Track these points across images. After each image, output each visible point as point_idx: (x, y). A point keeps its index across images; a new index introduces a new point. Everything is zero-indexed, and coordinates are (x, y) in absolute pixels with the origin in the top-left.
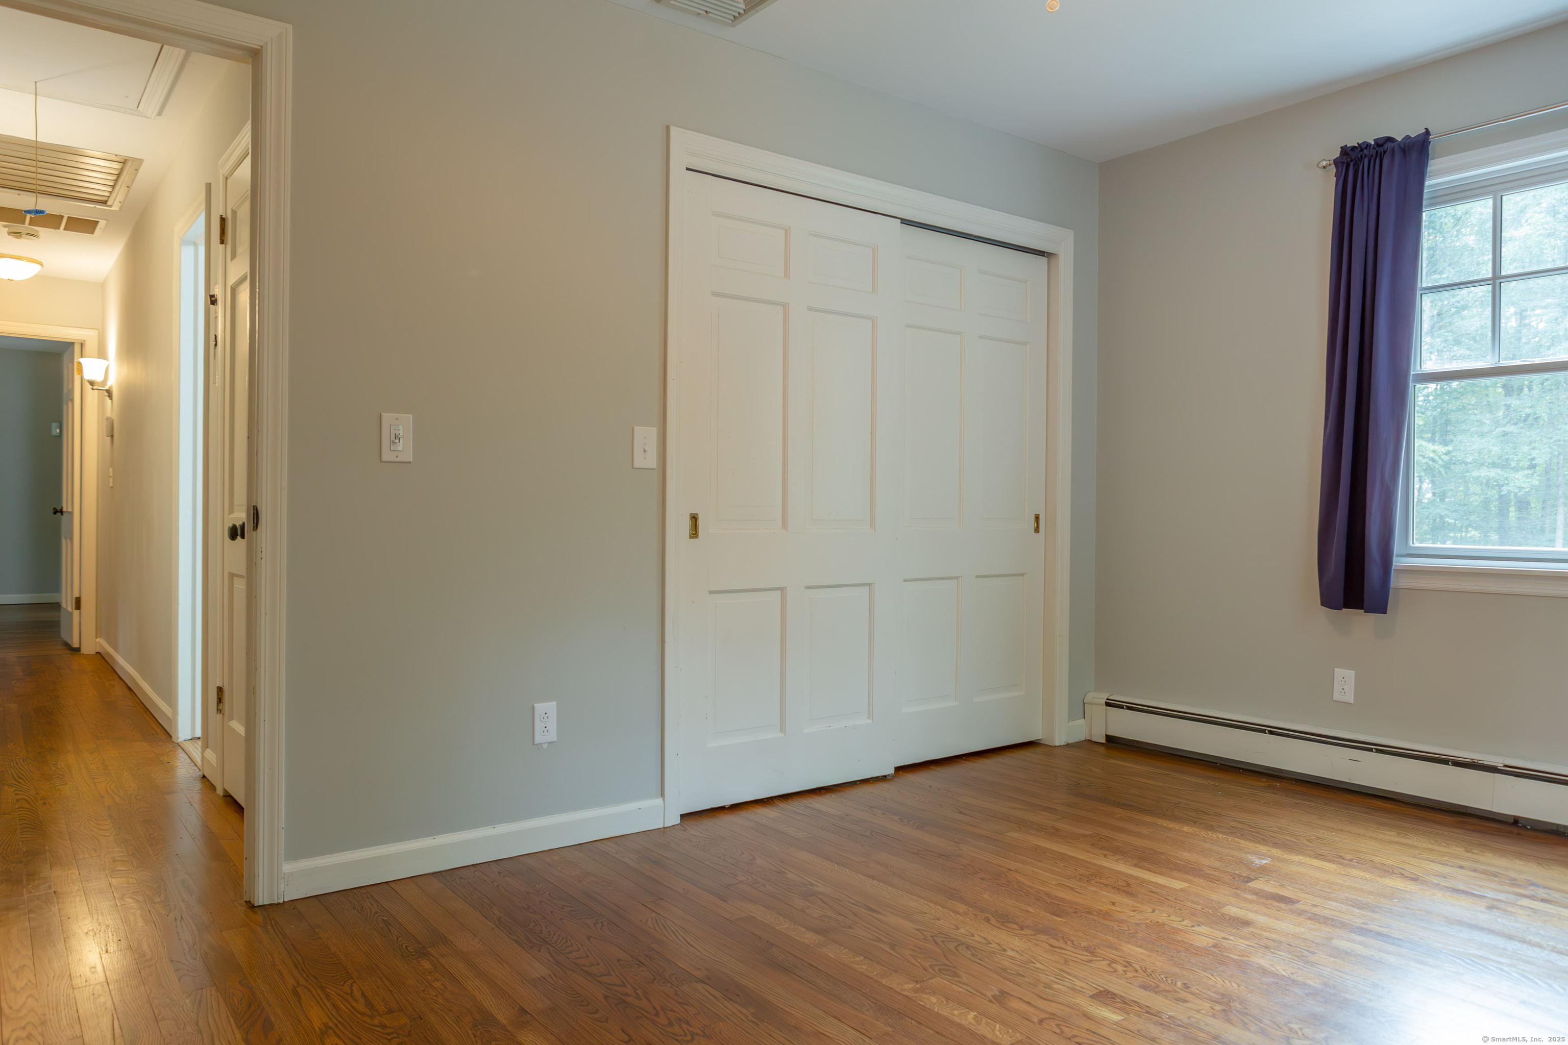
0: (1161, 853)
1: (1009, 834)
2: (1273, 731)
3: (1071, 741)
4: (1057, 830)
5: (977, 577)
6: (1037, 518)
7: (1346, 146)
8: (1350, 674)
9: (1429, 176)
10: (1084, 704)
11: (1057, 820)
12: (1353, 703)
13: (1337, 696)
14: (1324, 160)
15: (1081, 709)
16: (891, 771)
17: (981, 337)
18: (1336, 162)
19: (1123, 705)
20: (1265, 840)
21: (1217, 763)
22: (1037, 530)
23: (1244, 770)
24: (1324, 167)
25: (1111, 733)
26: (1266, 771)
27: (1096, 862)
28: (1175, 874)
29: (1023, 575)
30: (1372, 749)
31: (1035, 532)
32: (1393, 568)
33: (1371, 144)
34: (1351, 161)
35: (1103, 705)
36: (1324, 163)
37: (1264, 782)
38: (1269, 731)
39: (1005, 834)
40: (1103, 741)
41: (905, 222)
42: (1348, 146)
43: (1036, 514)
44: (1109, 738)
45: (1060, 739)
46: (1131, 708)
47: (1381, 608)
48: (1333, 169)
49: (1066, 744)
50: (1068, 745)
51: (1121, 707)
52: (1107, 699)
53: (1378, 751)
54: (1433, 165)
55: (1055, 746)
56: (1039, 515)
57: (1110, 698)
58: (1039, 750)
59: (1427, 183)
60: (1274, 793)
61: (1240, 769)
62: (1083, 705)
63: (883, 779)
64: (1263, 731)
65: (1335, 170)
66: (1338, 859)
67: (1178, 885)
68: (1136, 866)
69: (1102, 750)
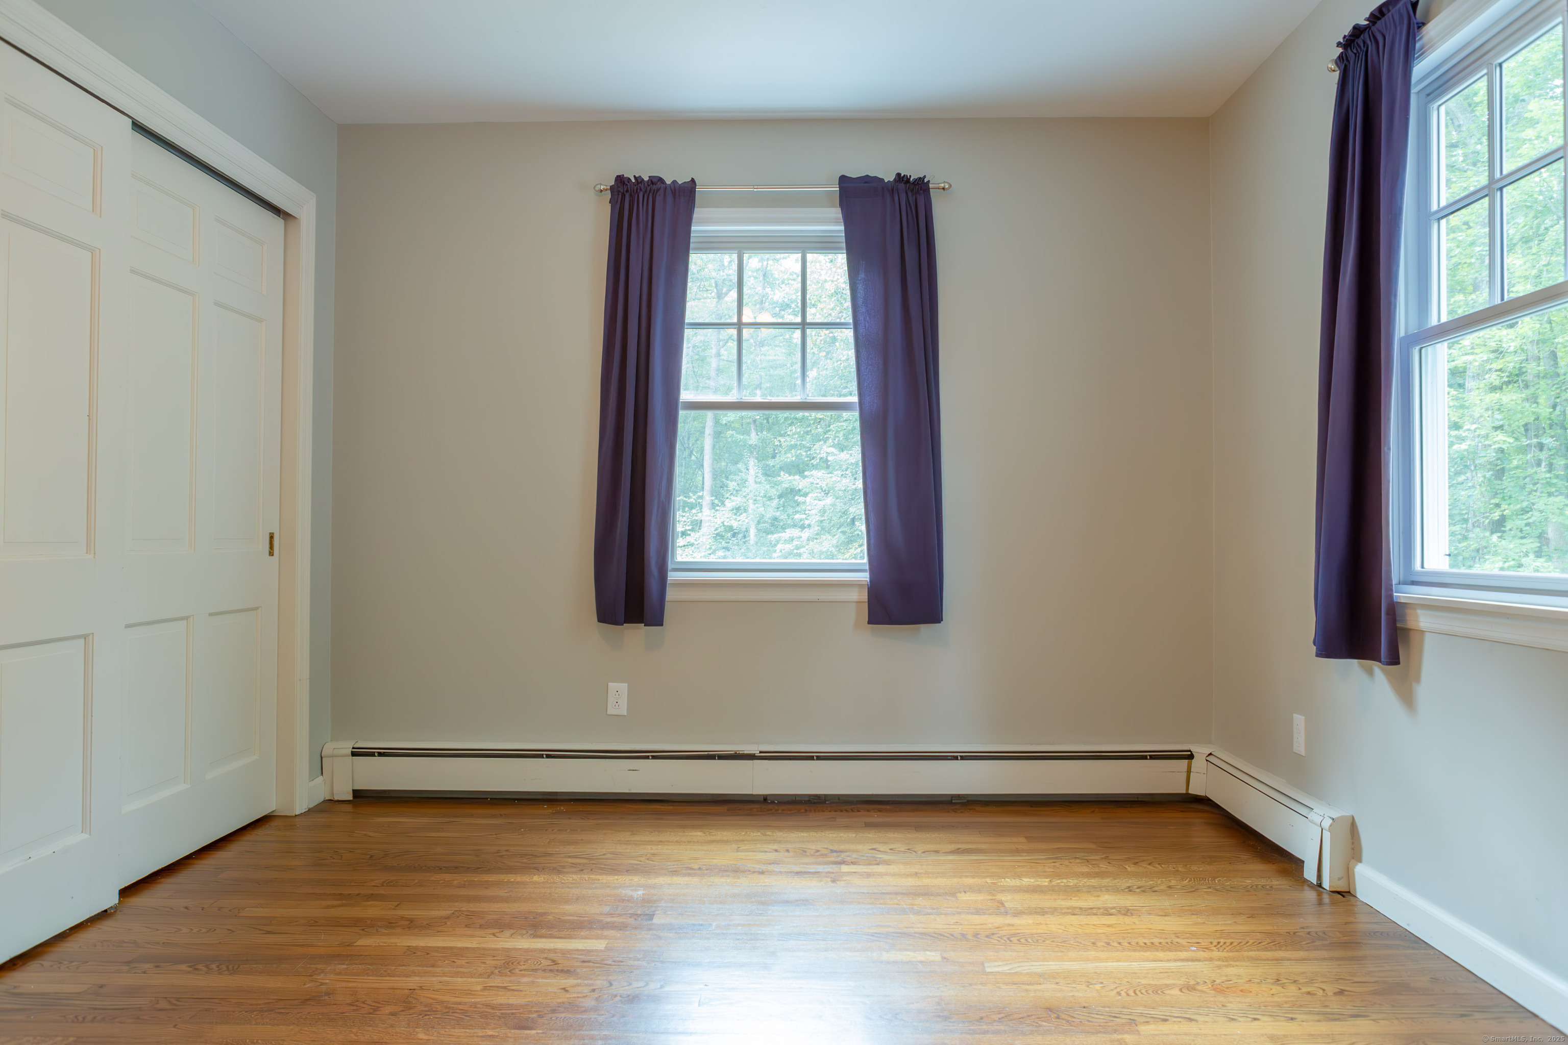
0: (545, 914)
1: (359, 943)
2: (551, 755)
3: (311, 806)
4: (411, 921)
5: (211, 615)
6: (272, 537)
7: (623, 175)
8: (623, 687)
9: (696, 223)
10: (322, 758)
11: (396, 906)
12: (626, 714)
13: (611, 710)
14: (601, 184)
15: (320, 764)
16: (114, 900)
17: (217, 304)
18: (612, 188)
19: (375, 752)
20: (614, 870)
21: (487, 799)
22: (271, 554)
23: (518, 800)
24: (601, 191)
25: (356, 788)
26: (540, 797)
27: (493, 946)
28: (584, 933)
29: (256, 609)
30: (649, 756)
31: (270, 555)
32: (668, 582)
33: (643, 180)
34: (627, 191)
35: (349, 756)
36: (602, 187)
37: (546, 810)
38: (546, 755)
39: (355, 944)
40: (350, 797)
41: (138, 127)
42: (625, 176)
43: (270, 533)
44: (357, 794)
45: (300, 806)
46: (384, 753)
47: (657, 620)
48: (608, 195)
49: (307, 810)
50: (310, 811)
51: (372, 755)
52: (353, 748)
53: (654, 757)
54: (699, 213)
55: (296, 816)
56: (273, 533)
57: (355, 746)
58: (275, 823)
59: (693, 228)
60: (570, 818)
61: (515, 799)
62: (320, 758)
63: (104, 915)
64: (541, 756)
65: (610, 196)
66: (690, 871)
67: (600, 945)
68: (535, 936)
69: (349, 808)
